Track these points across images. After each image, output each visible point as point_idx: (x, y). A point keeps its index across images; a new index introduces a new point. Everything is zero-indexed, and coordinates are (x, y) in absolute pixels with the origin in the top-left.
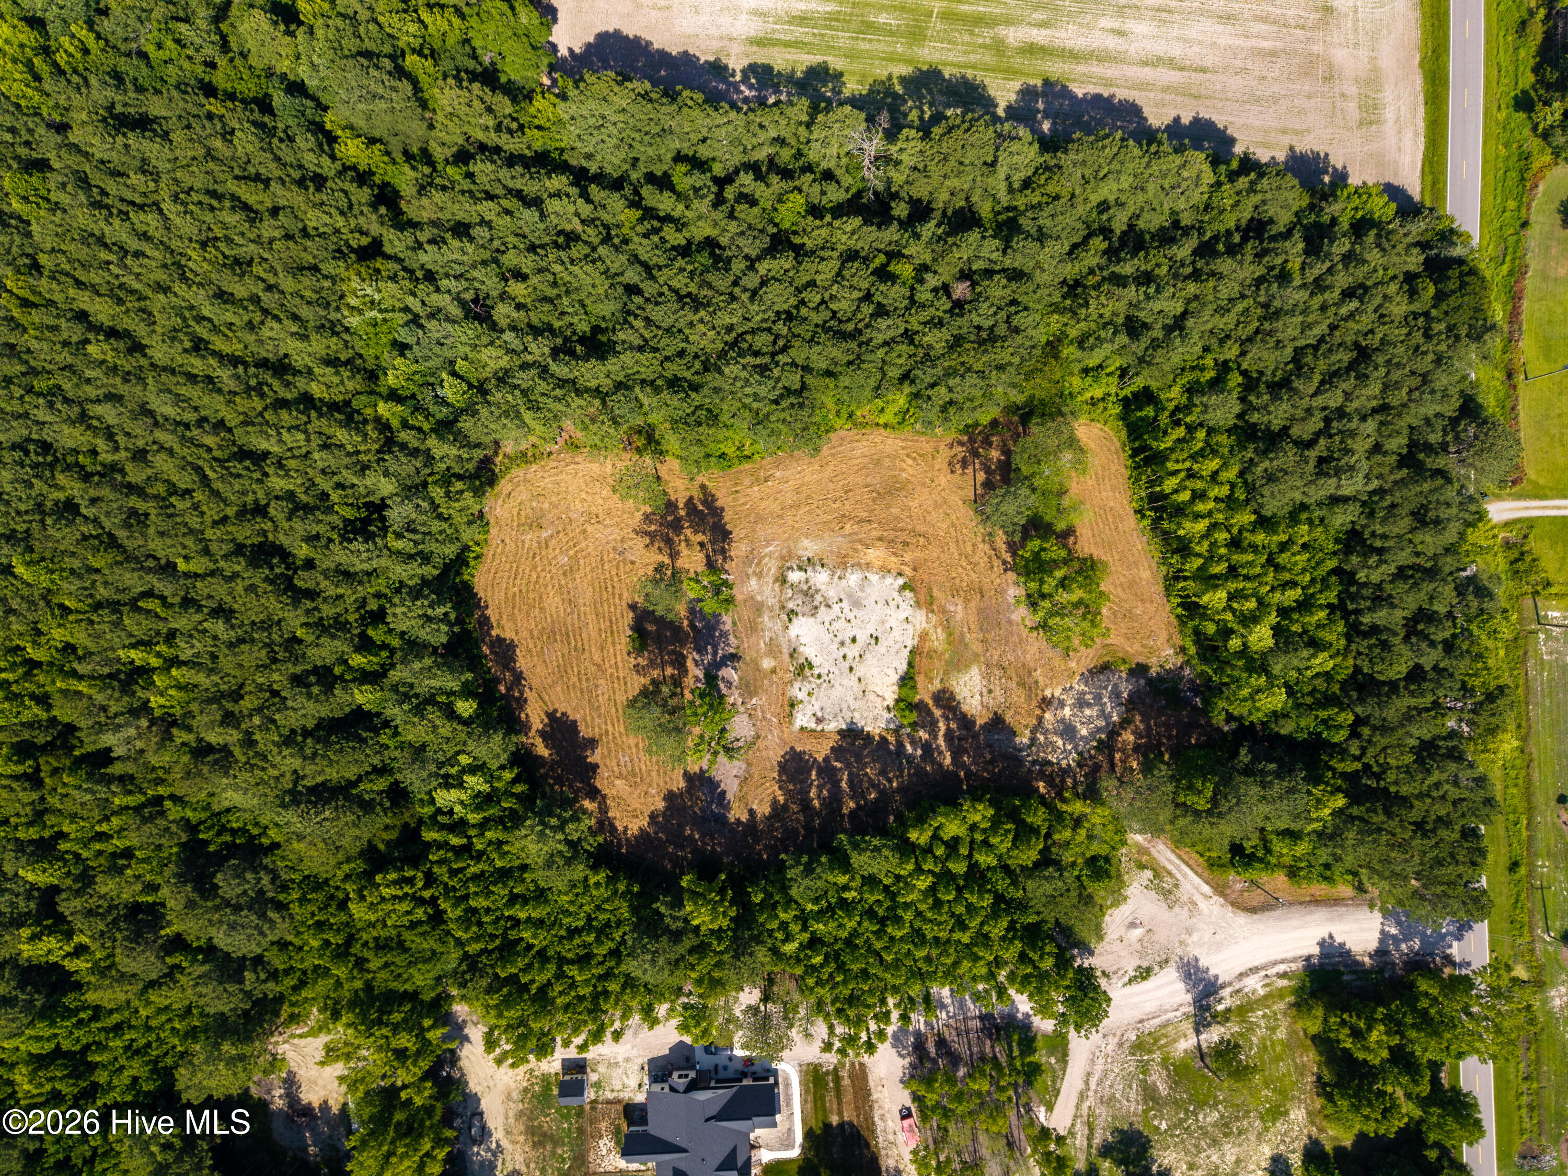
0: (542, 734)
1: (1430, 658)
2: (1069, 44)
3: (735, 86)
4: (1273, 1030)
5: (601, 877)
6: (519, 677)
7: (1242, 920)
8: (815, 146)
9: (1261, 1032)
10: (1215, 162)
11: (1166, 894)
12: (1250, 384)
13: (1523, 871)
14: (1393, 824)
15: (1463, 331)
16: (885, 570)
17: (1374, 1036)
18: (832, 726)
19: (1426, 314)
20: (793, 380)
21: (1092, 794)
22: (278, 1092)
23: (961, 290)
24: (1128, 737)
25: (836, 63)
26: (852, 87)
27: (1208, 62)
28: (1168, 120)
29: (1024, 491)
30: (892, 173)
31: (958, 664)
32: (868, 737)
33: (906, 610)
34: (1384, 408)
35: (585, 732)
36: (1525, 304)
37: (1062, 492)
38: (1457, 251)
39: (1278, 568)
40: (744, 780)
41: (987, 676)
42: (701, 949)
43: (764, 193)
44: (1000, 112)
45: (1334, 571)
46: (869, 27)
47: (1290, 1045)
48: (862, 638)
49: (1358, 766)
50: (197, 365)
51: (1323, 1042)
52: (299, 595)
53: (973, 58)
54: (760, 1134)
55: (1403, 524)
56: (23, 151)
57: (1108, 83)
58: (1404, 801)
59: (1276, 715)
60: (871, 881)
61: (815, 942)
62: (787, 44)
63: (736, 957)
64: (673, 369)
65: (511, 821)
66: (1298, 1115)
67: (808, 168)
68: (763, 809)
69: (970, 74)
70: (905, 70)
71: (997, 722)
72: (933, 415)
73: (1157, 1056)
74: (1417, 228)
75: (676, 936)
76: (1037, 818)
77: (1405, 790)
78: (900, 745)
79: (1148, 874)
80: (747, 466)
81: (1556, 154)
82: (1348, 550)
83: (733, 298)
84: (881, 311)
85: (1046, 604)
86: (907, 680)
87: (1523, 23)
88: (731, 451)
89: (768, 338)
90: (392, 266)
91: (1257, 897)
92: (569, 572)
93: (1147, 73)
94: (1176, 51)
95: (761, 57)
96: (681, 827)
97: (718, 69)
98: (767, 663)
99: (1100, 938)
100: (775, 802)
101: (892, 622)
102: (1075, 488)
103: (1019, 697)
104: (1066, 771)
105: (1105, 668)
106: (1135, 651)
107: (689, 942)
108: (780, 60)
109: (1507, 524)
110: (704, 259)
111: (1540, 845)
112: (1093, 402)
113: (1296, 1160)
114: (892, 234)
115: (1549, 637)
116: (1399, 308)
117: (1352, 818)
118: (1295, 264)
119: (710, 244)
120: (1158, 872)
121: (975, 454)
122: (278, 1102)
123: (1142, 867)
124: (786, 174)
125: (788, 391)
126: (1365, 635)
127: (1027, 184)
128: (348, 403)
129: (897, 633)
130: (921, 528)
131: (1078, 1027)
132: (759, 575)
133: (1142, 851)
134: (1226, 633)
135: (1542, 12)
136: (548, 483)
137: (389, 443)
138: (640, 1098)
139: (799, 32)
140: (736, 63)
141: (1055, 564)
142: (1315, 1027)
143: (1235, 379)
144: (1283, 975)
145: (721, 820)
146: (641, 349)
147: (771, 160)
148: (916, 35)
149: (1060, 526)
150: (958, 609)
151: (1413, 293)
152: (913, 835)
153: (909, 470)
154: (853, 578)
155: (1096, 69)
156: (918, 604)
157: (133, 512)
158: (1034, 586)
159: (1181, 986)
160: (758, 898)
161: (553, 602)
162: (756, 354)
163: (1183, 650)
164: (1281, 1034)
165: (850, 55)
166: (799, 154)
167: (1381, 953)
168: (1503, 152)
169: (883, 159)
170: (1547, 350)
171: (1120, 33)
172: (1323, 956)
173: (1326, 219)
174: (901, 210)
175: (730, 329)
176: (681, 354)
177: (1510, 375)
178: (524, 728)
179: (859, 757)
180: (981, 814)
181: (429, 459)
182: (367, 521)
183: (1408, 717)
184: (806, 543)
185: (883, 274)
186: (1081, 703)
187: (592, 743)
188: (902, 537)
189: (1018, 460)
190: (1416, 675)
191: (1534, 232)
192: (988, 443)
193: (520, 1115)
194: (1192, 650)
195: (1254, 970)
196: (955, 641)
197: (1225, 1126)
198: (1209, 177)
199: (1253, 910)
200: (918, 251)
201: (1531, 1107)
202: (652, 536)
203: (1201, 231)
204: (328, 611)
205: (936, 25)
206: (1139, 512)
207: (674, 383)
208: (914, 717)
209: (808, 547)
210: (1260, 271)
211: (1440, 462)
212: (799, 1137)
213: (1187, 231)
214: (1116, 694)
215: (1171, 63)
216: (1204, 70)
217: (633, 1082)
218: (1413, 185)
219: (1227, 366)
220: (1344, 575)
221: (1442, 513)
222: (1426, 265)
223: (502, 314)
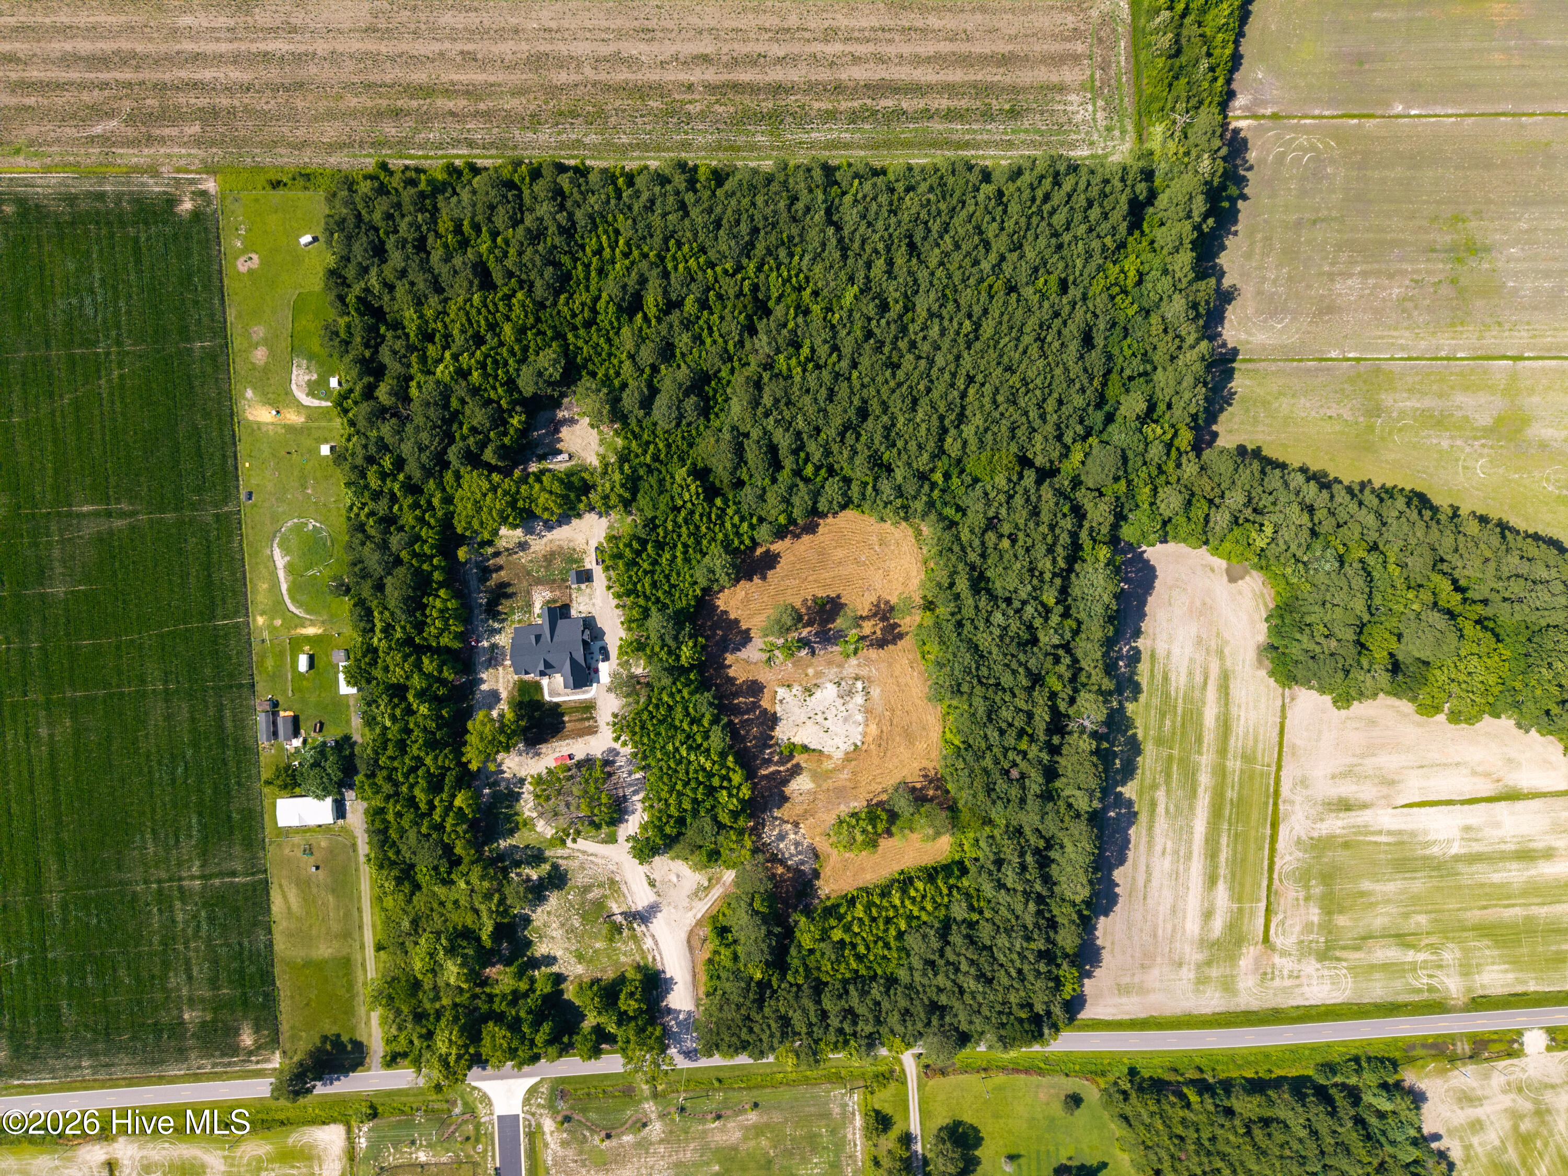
0: (768, 551)
1: (834, 1022)
2: (1157, 825)
3: (1128, 643)
4: (625, 954)
5: (698, 592)
6: (798, 536)
7: (684, 936)
8: (1087, 696)
9: (623, 948)
10: (1088, 903)
11: (696, 894)
12: (972, 925)
13: (716, 1084)
14: (748, 1003)
15: (1003, 1032)
16: (865, 735)
17: (632, 1003)
18: (778, 708)
19: (1011, 1013)
20: (965, 688)
21: (755, 851)
22: (566, 414)
23: (1015, 773)
24: (780, 870)
25: (1143, 698)
26: (1130, 707)
27: (1150, 901)
28: (1117, 880)
29: (911, 810)
30: (1076, 735)
31: (816, 776)
32: (773, 729)
33: (843, 747)
34: (962, 991)
35: (770, 573)
36: (1023, 1076)
37: (912, 830)
38: (1046, 1031)
39: (876, 942)
40: (747, 661)
41: (809, 792)
42: (670, 653)
43: (1062, 669)
44: (1119, 789)
45: (876, 974)
46: (1163, 715)
47: (617, 962)
48: (827, 724)
49: (775, 986)
50: (961, 383)
51: (621, 980)
52: (842, 435)
53: (1148, 773)
54: (558, 679)
55: (903, 1003)
57: (1136, 847)
58: (761, 1008)
59: (800, 946)
60: (706, 737)
61: (670, 708)
62: (1152, 671)
63: (665, 669)
64: (967, 624)
65: (727, 546)
66: (580, 969)
67: (1076, 690)
68: (731, 673)
69: (1139, 771)
70: (1140, 736)
71: (785, 799)
72: (949, 762)
73: (608, 892)
74: (1057, 1010)
75: (676, 638)
76: (741, 822)
77: (767, 1010)
78: (770, 747)
79: (706, 884)
80: (919, 656)
81: (1105, 1090)
82: (887, 979)
83: (1005, 655)
84: (1002, 732)
85: (854, 822)
86: (805, 748)
87: (1176, 1070)
88: (926, 648)
89: (986, 673)
90: (1015, 478)
91: (696, 943)
92: (857, 562)
93: (1142, 868)
94: (1155, 883)
95: (1145, 657)
96: (721, 628)
97: (1137, 633)
98: (811, 671)
99: (673, 859)
100: (735, 679)
101: (837, 740)
102: (914, 836)
103: (799, 810)
104: (759, 837)
105: (817, 856)
106: (826, 872)
107: (673, 644)
108: (1143, 668)
109: (903, 1071)
110: (1026, 637)
111: (731, 1094)
112: (962, 845)
113: (555, 969)
114: (1042, 737)
115: (843, 1095)
116: (1013, 998)
117: (749, 985)
118: (1033, 946)
119: (1035, 641)
120: (707, 889)
121: (931, 782)
122: (561, 414)
123: (710, 880)
124: (1074, 679)
125: (959, 685)
126: (844, 988)
127: (1070, 806)
128: (944, 452)
129: (830, 742)
130: (889, 754)
131: (633, 848)
132: (859, 665)
133: (718, 880)
134: (840, 918)
135: (1180, 1079)
136: (905, 548)
137: (923, 477)
138: (574, 613)
139: (1159, 677)
140: (1141, 643)
141: (874, 827)
142: (630, 974)
143: (975, 917)
144: (654, 959)
145: (725, 650)
146: (976, 607)
147: (1081, 669)
148: (1160, 741)
149: (894, 829)
150: (845, 775)
151: (1022, 1006)
152: (730, 758)
153: (921, 746)
154: (860, 717)
155: (1144, 840)
156: (847, 753)
157: (882, 343)
158: (863, 816)
159: (646, 903)
160: (692, 676)
161: (839, 553)
162: (978, 669)
163: (828, 898)
164: (623, 959)
165: (1147, 705)
166: (1084, 685)
167: (669, 1011)
168: (1106, 1062)
169: (1083, 730)
170: (1000, 1088)
171: (1164, 853)
172: (666, 980)
173: (1059, 961)
174: (1056, 740)
175: (990, 653)
176: (976, 628)
177: (985, 1070)
178: (772, 543)
179: (762, 724)
180: (745, 792)
181: (915, 498)
182: (881, 466)
183: (805, 1011)
184: (878, 690)
185: (1021, 733)
186: (797, 844)
187: (764, 578)
188: (884, 744)
189: (927, 806)
190: (824, 1015)
191: (1063, 1079)
192: (937, 788)
193: (561, 547)
194: (828, 903)
195: (656, 943)
196: (828, 774)
197: (572, 930)
198: (1078, 899)
199: (689, 942)
200: (1034, 751)
201: (588, 1094)
202: (878, 606)
203: (1051, 896)
204: (835, 448)
205: (1165, 752)
206: (902, 872)
207: (960, 624)
208: (786, 753)
209: (875, 692)
210: (1030, 927)
211: (935, 1022)
212: (556, 700)
213: (1051, 890)
214: (803, 863)
215: (1148, 881)
216: (1145, 898)
217: (581, 608)
218: (1085, 1015)
219: (981, 912)
220: (874, 977)
221: (909, 1024)
222: (1037, 1014)
223: (991, 537)
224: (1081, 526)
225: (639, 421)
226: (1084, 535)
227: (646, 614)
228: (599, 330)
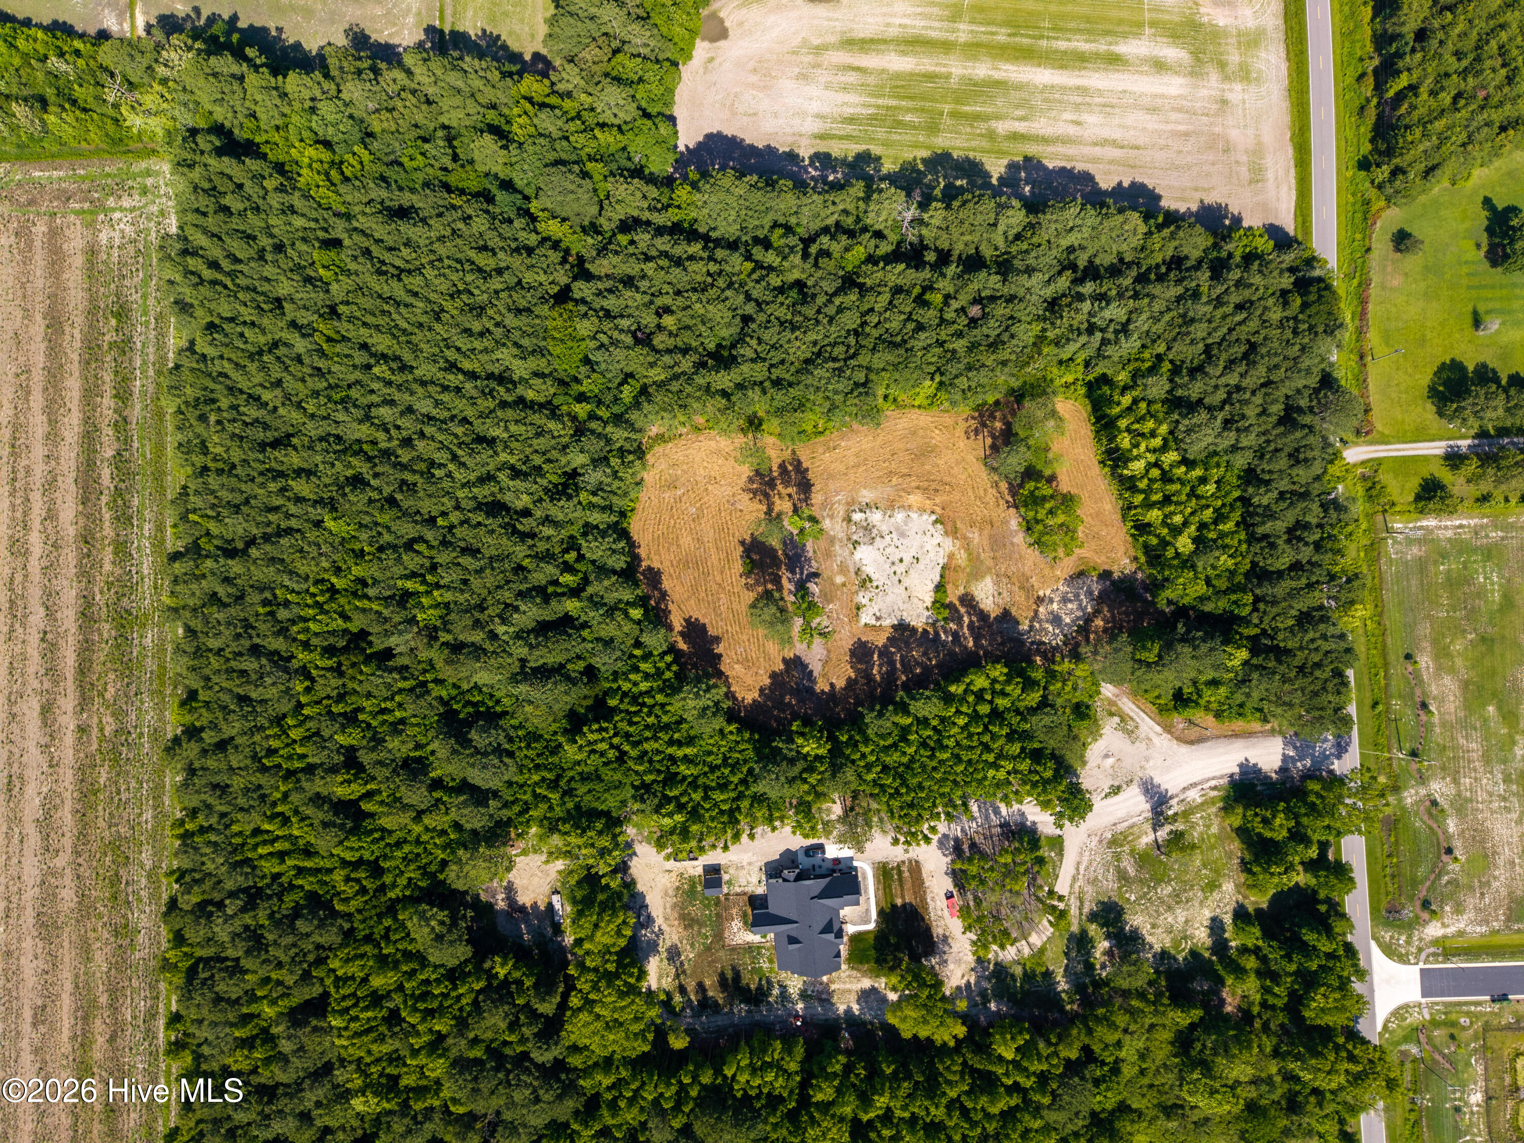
0: (681, 634)
1: (1306, 553)
2: (1041, 132)
3: (805, 168)
4: (1208, 827)
5: (732, 728)
6: (664, 595)
7: (1184, 750)
8: (872, 215)
9: (1200, 829)
10: (1147, 217)
11: (1129, 733)
12: (1176, 370)
13: (1380, 708)
14: (1282, 668)
15: (1320, 329)
16: (922, 510)
17: (1278, 821)
18: (887, 622)
19: (1295, 318)
20: (860, 377)
21: (1076, 656)
22: (501, 896)
23: (975, 311)
24: (1099, 623)
25: (876, 150)
26: (888, 167)
27: (1141, 142)
28: (1113, 184)
29: (1023, 449)
30: (924, 232)
31: (976, 575)
32: (914, 630)
33: (938, 538)
34: (1267, 384)
35: (712, 632)
36: (1370, 307)
37: (1047, 450)
38: (1317, 273)
39: (1198, 497)
40: (826, 663)
41: (997, 583)
42: (811, 769)
43: (836, 248)
44: (994, 181)
45: (1239, 499)
46: (899, 124)
47: (1220, 838)
48: (907, 559)
49: (1257, 631)
50: (454, 379)
51: (1242, 832)
52: (524, 536)
53: (974, 144)
54: (846, 912)
55: (1282, 463)
56: (321, 234)
57: (1069, 159)
58: (1288, 652)
59: (1202, 599)
60: (923, 722)
61: (885, 768)
62: (841, 138)
63: (834, 776)
64: (776, 373)
65: (672, 689)
66: (1228, 887)
67: (865, 229)
68: (840, 683)
69: (971, 155)
70: (925, 154)
71: (1006, 616)
72: (958, 397)
73: (1126, 848)
74: (1289, 258)
75: (792, 762)
76: (1038, 675)
77: (1290, 645)
78: (937, 634)
79: (1117, 719)
80: (821, 439)
81: (1388, 200)
82: (1248, 483)
83: (818, 322)
84: (920, 327)
85: (1040, 527)
86: (940, 588)
87: (1362, 108)
88: (809, 428)
89: (842, 348)
90: (583, 309)
91: (1194, 732)
92: (697, 519)
93: (1098, 151)
94: (1117, 135)
95: (822, 147)
96: (782, 697)
97: (792, 157)
98: (839, 580)
99: (1084, 763)
100: (849, 680)
101: (928, 547)
102: (1055, 448)
103: (1020, 597)
104: (1056, 649)
105: (1081, 574)
106: (1102, 562)
107: (800, 765)
108: (837, 149)
109: (1363, 463)
110: (794, 294)
111: (1394, 689)
112: (1067, 386)
113: (1228, 919)
114: (926, 274)
115: (1395, 542)
116: (1276, 315)
117: (1257, 667)
118: (1204, 289)
119: (800, 285)
120: (1124, 718)
121: (984, 425)
122: (501, 904)
123: (1112, 714)
124: (851, 234)
125: (857, 385)
126: (1259, 540)
127: (1018, 237)
128: (550, 402)
129: (932, 555)
130: (947, 479)
131: (1071, 820)
132: (832, 517)
133: (1112, 703)
134: (1164, 543)
135: (1375, 101)
136: (680, 456)
137: (580, 431)
138: (761, 890)
139: (849, 129)
140: (805, 153)
141: (1044, 499)
142: (1237, 821)
143: (1166, 366)
144: (1214, 788)
145: (810, 691)
146: (753, 361)
147: (837, 224)
148: (933, 128)
149: (1047, 472)
150: (975, 536)
151: (1286, 304)
152: (953, 689)
153: (937, 437)
154: (899, 516)
155: (1060, 149)
156: (946, 533)
157: (403, 482)
158: (1031, 514)
159: (1142, 798)
160: (844, 738)
161: (686, 541)
162: (835, 360)
163: (1136, 559)
164: (1214, 830)
165: (886, 144)
166: (858, 220)
167: (1283, 770)
168: (1351, 199)
169: (918, 222)
170: (1386, 338)
171: (1078, 123)
172: (1242, 773)
173: (1224, 254)
174: (930, 257)
175: (815, 343)
176: (782, 362)
177: (1362, 357)
178: (670, 628)
179: (907, 644)
180: (998, 671)
181: (608, 441)
182: (565, 486)
183: (1293, 594)
184: (865, 492)
185: (921, 301)
186: (1065, 600)
187: (717, 640)
188: (934, 486)
189: (1017, 428)
190: (1296, 567)
191: (1375, 254)
192: (992, 417)
193: (675, 906)
194: (1143, 559)
195: (1193, 785)
196: (974, 558)
197: (1176, 896)
198: (1143, 228)
199: (1192, 743)
200: (945, 285)
201: (1393, 876)
202: (755, 493)
203: (1138, 264)
204: (542, 546)
205: (947, 121)
206: (1102, 462)
207: (777, 383)
208: (946, 613)
209: (866, 495)
210: (1180, 290)
211: (1307, 419)
212: (874, 915)
213: (1129, 265)
214: (1090, 593)
215: (1114, 143)
216: (1137, 148)
217: (754, 880)
218: (1289, 225)
219: (1159, 358)
220: (1245, 500)
221: (1309, 454)
222: (1295, 284)
223: (659, 340)
224: (648, 223)
225: (506, 805)
226: (659, 219)
227: (759, 799)
228: (385, 857)
